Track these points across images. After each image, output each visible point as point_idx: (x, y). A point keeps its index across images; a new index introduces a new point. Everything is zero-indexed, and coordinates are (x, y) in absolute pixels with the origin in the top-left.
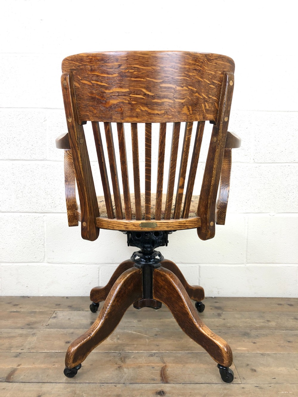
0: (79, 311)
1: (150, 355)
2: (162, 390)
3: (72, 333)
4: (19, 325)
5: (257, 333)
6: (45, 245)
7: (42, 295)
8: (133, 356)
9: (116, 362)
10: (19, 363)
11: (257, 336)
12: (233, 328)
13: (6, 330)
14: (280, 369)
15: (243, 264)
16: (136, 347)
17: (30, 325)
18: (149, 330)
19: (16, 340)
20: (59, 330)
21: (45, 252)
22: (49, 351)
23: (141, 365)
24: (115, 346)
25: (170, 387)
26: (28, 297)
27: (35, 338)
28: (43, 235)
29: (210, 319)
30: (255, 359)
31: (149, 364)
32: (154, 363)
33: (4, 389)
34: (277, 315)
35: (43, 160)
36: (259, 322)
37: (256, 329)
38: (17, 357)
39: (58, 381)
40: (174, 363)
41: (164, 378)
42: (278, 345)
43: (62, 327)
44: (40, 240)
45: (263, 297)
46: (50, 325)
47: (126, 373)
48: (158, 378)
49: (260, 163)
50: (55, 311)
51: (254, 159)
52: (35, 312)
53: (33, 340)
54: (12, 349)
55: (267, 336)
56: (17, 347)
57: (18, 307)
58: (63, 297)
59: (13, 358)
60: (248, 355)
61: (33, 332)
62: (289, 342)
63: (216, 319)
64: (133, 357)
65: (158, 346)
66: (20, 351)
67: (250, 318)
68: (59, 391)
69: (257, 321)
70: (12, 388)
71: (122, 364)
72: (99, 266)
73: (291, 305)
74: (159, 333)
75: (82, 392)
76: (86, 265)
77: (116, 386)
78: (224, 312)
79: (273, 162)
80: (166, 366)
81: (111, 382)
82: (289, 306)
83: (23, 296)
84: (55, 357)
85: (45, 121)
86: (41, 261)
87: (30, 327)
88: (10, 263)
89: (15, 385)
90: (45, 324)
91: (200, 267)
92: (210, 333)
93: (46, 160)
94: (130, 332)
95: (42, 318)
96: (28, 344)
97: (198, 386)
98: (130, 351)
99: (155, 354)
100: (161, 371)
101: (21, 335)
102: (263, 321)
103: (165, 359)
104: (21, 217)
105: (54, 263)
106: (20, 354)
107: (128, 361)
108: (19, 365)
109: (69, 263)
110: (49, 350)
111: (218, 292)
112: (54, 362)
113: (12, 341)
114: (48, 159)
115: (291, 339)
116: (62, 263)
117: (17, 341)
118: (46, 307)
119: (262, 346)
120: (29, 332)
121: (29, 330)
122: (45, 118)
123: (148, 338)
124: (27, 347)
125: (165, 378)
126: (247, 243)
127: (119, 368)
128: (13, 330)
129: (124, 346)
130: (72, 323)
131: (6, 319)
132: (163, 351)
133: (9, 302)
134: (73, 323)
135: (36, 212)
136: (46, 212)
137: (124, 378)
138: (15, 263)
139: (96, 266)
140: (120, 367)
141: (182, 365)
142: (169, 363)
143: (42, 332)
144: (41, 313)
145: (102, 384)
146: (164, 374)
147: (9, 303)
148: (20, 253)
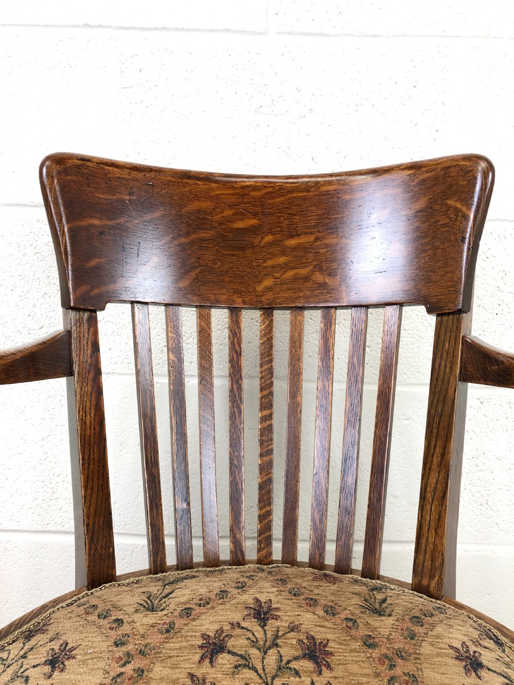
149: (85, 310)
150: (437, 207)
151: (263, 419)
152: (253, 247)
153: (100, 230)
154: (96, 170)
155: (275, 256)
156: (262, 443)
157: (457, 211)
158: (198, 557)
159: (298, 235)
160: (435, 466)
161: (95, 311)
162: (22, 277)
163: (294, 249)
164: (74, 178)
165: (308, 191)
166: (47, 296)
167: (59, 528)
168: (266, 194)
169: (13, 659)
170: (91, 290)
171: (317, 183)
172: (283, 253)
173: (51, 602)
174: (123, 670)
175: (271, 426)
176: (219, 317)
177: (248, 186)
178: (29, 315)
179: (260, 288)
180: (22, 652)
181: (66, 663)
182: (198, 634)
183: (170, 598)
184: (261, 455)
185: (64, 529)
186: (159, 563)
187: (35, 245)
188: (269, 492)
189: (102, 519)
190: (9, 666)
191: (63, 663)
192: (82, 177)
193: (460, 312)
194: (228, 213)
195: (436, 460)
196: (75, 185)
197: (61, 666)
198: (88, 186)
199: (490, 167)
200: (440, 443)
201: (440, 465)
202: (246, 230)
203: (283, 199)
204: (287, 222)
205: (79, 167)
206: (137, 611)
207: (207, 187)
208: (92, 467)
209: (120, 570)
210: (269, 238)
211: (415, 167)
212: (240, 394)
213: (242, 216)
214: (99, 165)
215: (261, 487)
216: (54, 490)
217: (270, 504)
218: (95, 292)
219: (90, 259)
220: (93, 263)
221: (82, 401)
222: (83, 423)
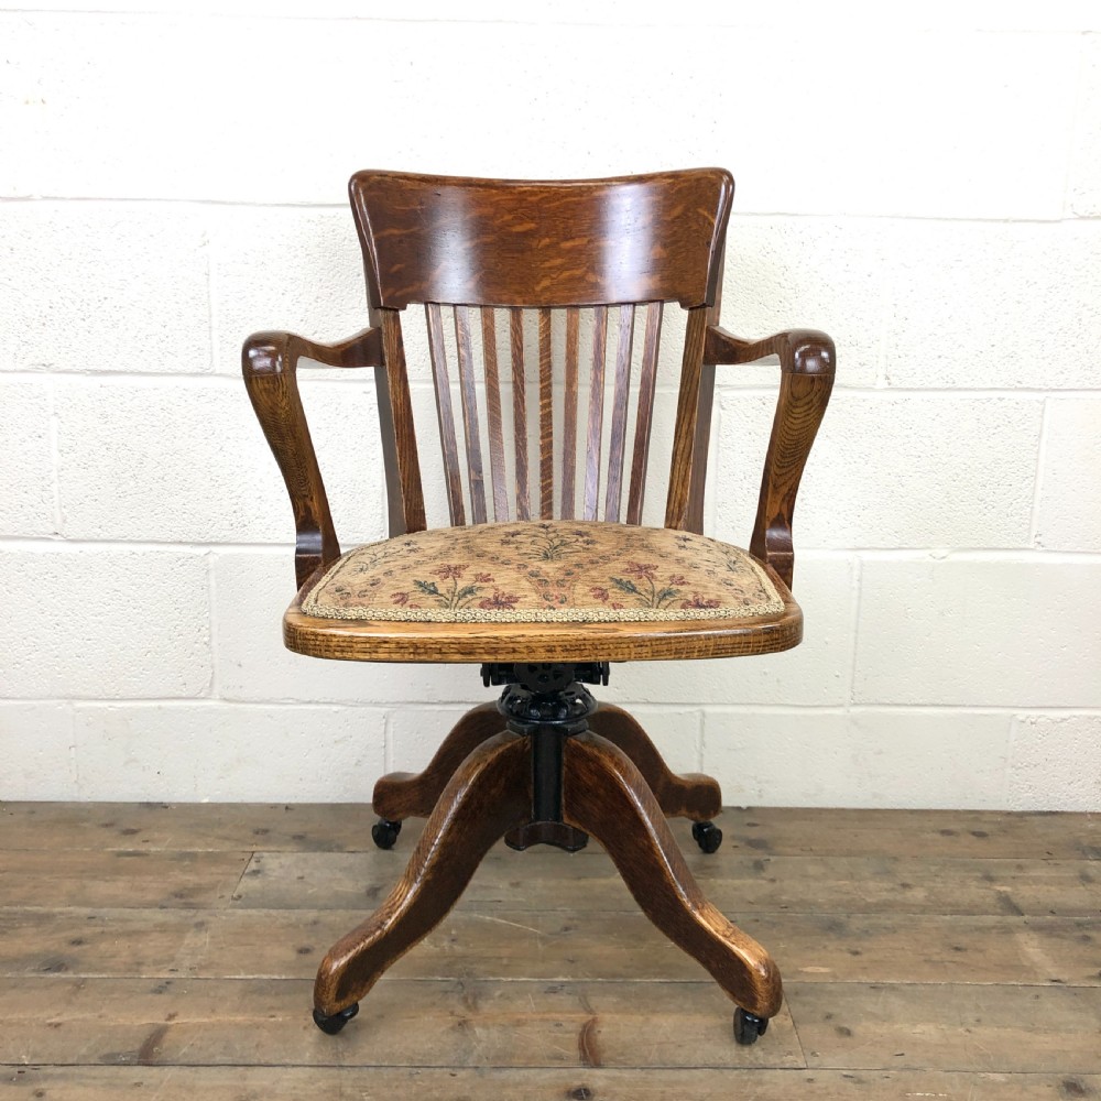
0: (329, 851)
1: (550, 988)
2: (583, 1085)
3: (315, 923)
4: (150, 897)
5: (866, 922)
6: (214, 644)
7: (205, 800)
8: (498, 993)
9: (450, 1009)
10: (172, 1011)
11: (867, 932)
12: (798, 909)
13: (116, 912)
14: (920, 1028)
15: (841, 706)
16: (507, 965)
17: (184, 897)
18: (545, 913)
19: (151, 941)
20: (273, 912)
21: (212, 667)
22: (251, 977)
23: (524, 1017)
24: (445, 961)
25: (607, 1078)
26: (164, 806)
27: (205, 938)
28: (207, 614)
29: (730, 881)
30: (850, 999)
31: (547, 1016)
32: (561, 1012)
33: (138, 1085)
34: (933, 868)
35: (201, 374)
36: (877, 890)
37: (866, 909)
38: (161, 992)
39: (287, 1061)
40: (617, 1012)
41: (590, 1052)
42: (922, 958)
43: (282, 903)
44: (197, 630)
45: (898, 807)
46: (244, 896)
47: (480, 1041)
48: (573, 1052)
49: (908, 390)
50: (253, 852)
51: (887, 378)
52: (193, 856)
53: (198, 943)
54: (144, 968)
55: (895, 932)
56: (157, 963)
57: (138, 838)
58: (274, 807)
59: (150, 996)
60: (833, 987)
61: (196, 920)
62: (957, 949)
63: (750, 881)
64: (501, 996)
65: (572, 962)
66: (166, 976)
67: (852, 877)
68: (294, 1088)
69: (871, 885)
70: (161, 1082)
71: (469, 1016)
72: (387, 709)
73: (980, 835)
74: (575, 922)
75: (360, 1091)
76: (344, 708)
77: (454, 1075)
78: (773, 859)
79: (952, 385)
80: (594, 1021)
81: (440, 1063)
82: (974, 838)
83: (145, 801)
84: (273, 992)
85: (205, 244)
86: (202, 695)
87: (185, 904)
88: (103, 699)
89: (170, 1073)
90: (228, 895)
91: (704, 714)
92: (722, 928)
93: (211, 374)
94: (488, 918)
95: (218, 874)
96: (188, 954)
97: (684, 1074)
98: (492, 979)
99: (563, 984)
100: (581, 1034)
101: (162, 928)
102: (891, 885)
103: (594, 1002)
104: (134, 556)
105: (243, 702)
106: (167, 983)
107: (486, 1007)
108: (171, 1017)
109: (290, 701)
110: (253, 974)
111: (760, 791)
112: (272, 1008)
113: (140, 946)
114: (218, 372)
115: (963, 940)
116: (268, 702)
117: (152, 944)
118: (227, 838)
119: (876, 961)
120: (186, 918)
121: (184, 913)
122: (203, 235)
123: (542, 939)
124: (187, 963)
125: (592, 1052)
126: (856, 643)
127: (460, 1024)
128: (137, 911)
129: (472, 964)
130: (310, 891)
131: (108, 878)
132: (587, 977)
133: (107, 822)
134: (315, 889)
135: (181, 542)
136: (213, 540)
137: (475, 1053)
138: (118, 700)
139: (377, 709)
140: (463, 1024)
141: (641, 1018)
142: (603, 1012)
143: (224, 918)
144: (213, 859)
145: (415, 1070)
146: (589, 1043)
147: (107, 825)
148: (132, 668)
149: (390, 309)
150: (690, 214)
151: (543, 407)
152: (531, 250)
153: (399, 238)
154: (392, 183)
155: (552, 258)
156: (542, 428)
157: (705, 218)
159: (573, 238)
160: (683, 434)
161: (397, 310)
162: (293, 281)
163: (570, 251)
164: (376, 193)
165: (581, 196)
166: (319, 300)
168: (543, 199)
170: (396, 292)
171: (590, 187)
172: (559, 255)
175: (550, 412)
176: (502, 316)
177: (525, 192)
179: (538, 288)
184: (542, 438)
187: (305, 246)
188: (550, 467)
192: (383, 191)
193: (704, 306)
194: (507, 217)
195: (685, 428)
196: (378, 200)
198: (388, 200)
199: (731, 181)
200: (688, 416)
201: (687, 433)
202: (525, 234)
203: (558, 203)
204: (562, 225)
205: (379, 182)
207: (488, 193)
210: (547, 240)
211: (675, 176)
212: (523, 386)
213: (521, 220)
214: (394, 178)
215: (542, 464)
217: (551, 477)
218: (398, 294)
219: (393, 264)
220: (395, 268)
221: (393, 386)
222: (395, 405)
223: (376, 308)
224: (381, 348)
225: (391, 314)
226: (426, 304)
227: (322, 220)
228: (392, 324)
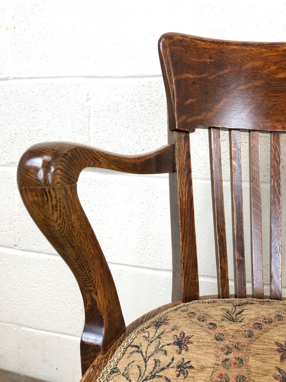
44: (77, 302)
85: (88, 100)
88: (34, 328)
104: (49, 261)
122: (88, 95)
138: (40, 329)
148: (47, 316)
149: (183, 131)
153: (193, 81)
154: (191, 43)
158: (249, 292)
161: (188, 133)
162: (133, 120)
164: (178, 48)
166: (146, 131)
167: (149, 266)
169: (152, 338)
170: (187, 119)
173: (163, 306)
174: (227, 357)
178: (137, 143)
180: (157, 334)
181: (188, 345)
182: (273, 342)
183: (242, 315)
185: (152, 267)
186: (225, 292)
187: (141, 100)
189: (192, 261)
190: (151, 342)
191: (186, 345)
192: (183, 47)
194: (273, 68)
196: (179, 52)
197: (185, 347)
198: (186, 53)
205: (181, 41)
206: (222, 320)
207: (259, 51)
208: (186, 228)
209: (202, 293)
212: (279, 190)
213: (283, 70)
214: (192, 40)
216: (147, 244)
218: (190, 120)
219: (187, 99)
220: (189, 102)
221: (181, 188)
222: (181, 201)
223: (172, 131)
224: (174, 159)
225: (183, 135)
226: (209, 128)
227: (151, 85)
228: (183, 142)
